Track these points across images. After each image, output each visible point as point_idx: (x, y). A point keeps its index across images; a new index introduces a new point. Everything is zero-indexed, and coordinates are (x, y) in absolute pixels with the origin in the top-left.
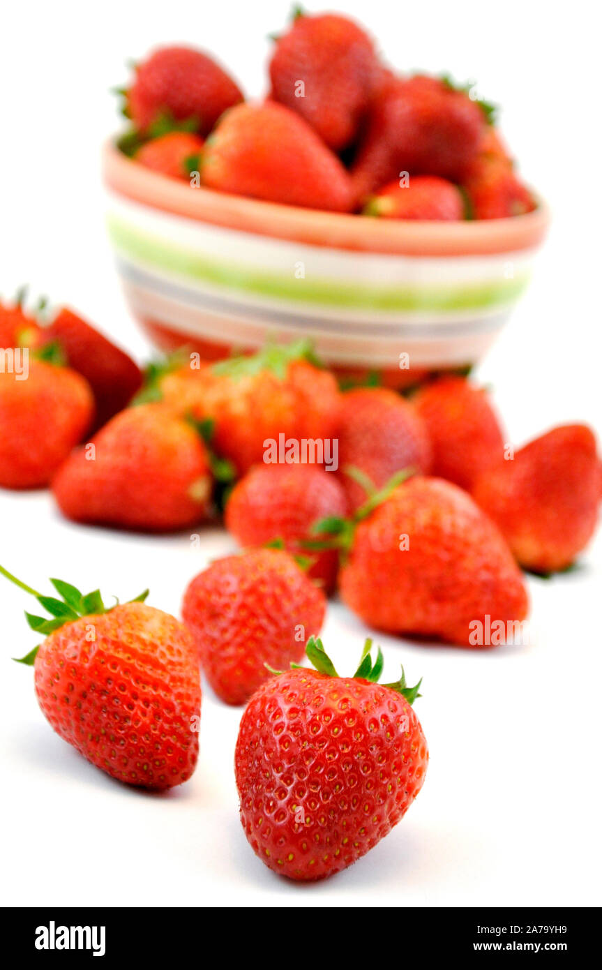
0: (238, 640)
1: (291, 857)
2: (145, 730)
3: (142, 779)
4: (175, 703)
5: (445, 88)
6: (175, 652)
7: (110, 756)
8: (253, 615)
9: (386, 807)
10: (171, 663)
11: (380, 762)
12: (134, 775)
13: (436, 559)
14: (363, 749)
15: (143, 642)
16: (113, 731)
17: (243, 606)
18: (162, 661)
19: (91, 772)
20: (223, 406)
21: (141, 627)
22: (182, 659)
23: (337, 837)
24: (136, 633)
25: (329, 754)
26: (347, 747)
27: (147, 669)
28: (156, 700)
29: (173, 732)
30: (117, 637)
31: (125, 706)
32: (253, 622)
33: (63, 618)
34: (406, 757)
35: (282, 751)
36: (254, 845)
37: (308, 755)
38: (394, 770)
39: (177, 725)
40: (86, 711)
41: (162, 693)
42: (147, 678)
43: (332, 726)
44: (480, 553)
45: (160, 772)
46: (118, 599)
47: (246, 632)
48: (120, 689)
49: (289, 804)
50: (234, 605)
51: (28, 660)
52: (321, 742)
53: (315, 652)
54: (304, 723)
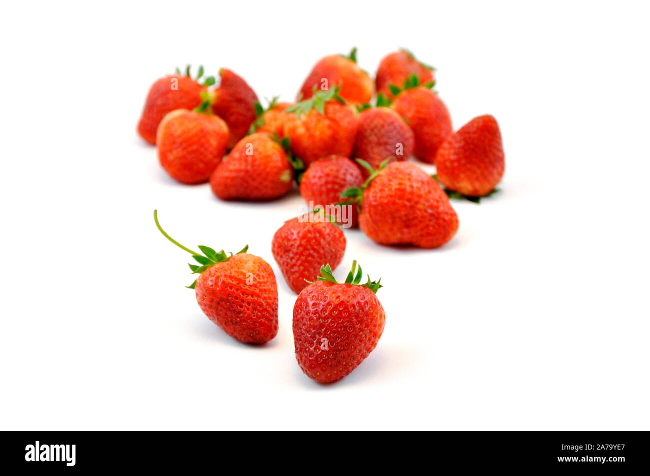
0: (299, 262)
1: (318, 374)
2: (249, 317)
3: (251, 340)
4: (263, 302)
6: (261, 277)
7: (234, 330)
8: (306, 249)
9: (363, 345)
10: (259, 282)
11: (357, 325)
12: (247, 339)
13: (405, 206)
14: (348, 320)
15: (244, 274)
16: (234, 319)
17: (300, 245)
18: (254, 283)
19: (228, 338)
20: (293, 131)
21: (242, 267)
22: (265, 280)
23: (339, 362)
24: (239, 270)
25: (332, 323)
26: (341, 320)
27: (247, 288)
28: (253, 302)
29: (263, 316)
30: (231, 273)
31: (239, 307)
32: (307, 252)
33: (206, 265)
34: (372, 321)
35: (310, 324)
36: (302, 369)
37: (322, 326)
38: (365, 327)
39: (265, 313)
40: (220, 310)
41: (255, 298)
42: (248, 292)
43: (332, 311)
44: (428, 201)
46: (232, 254)
47: (303, 258)
48: (235, 299)
49: (315, 349)
50: (296, 245)
51: (192, 287)
52: (328, 318)
53: (325, 273)
54: (319, 310)
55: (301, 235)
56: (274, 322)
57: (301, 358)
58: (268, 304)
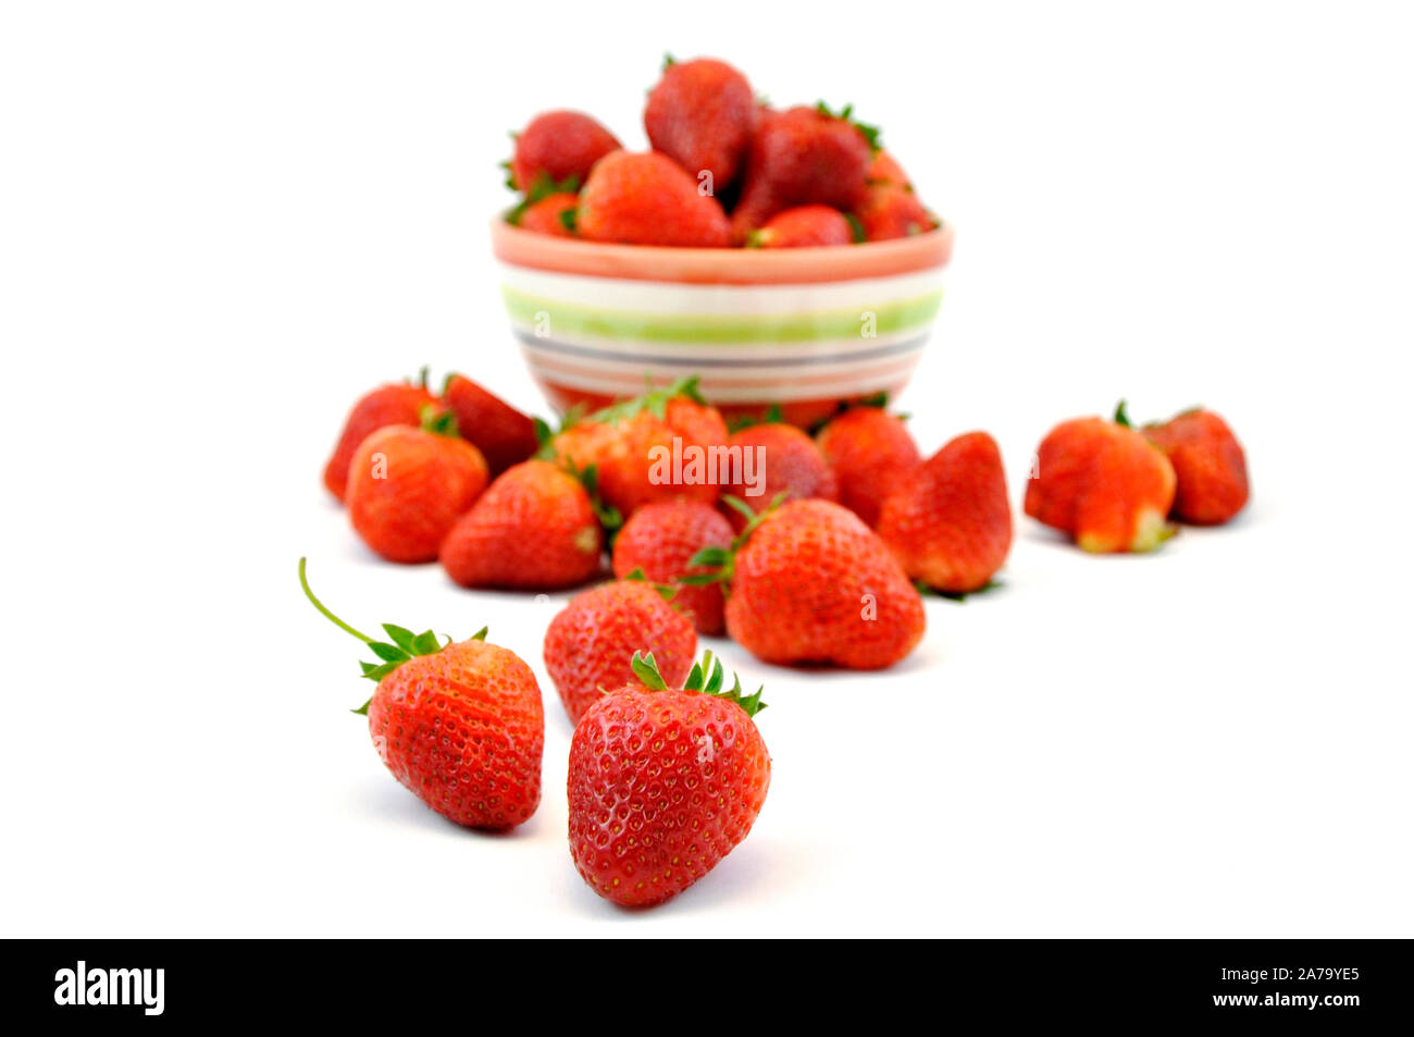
0: (597, 674)
1: (616, 882)
2: (476, 768)
3: (480, 819)
4: (508, 737)
5: (822, 115)
6: (508, 685)
7: (444, 797)
8: (611, 647)
9: (719, 822)
10: (503, 696)
11: (708, 775)
12: (470, 818)
13: (817, 578)
14: (687, 762)
15: (471, 677)
16: (444, 771)
17: (599, 640)
18: (492, 695)
19: (432, 817)
20: (604, 452)
21: (470, 662)
22: (517, 693)
23: (665, 858)
24: (464, 668)
25: (651, 769)
26: (670, 761)
27: (476, 704)
28: (488, 736)
29: (507, 767)
30: (443, 674)
31: (455, 745)
32: (614, 654)
33: (394, 663)
34: (740, 768)
35: (603, 771)
36: (582, 873)
37: (628, 773)
38: (725, 782)
39: (511, 760)
40: (416, 753)
41: (493, 727)
42: (476, 714)
43: (652, 742)
44: (863, 569)
45: (496, 811)
46: (450, 639)
47: (606, 666)
48: (448, 726)
49: (612, 826)
50: (591, 640)
51: (363, 711)
52: (642, 758)
53: (641, 668)
54: (624, 741)
55: (602, 619)
56: (530, 780)
57: (581, 848)
58: (519, 742)
